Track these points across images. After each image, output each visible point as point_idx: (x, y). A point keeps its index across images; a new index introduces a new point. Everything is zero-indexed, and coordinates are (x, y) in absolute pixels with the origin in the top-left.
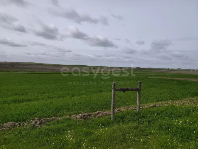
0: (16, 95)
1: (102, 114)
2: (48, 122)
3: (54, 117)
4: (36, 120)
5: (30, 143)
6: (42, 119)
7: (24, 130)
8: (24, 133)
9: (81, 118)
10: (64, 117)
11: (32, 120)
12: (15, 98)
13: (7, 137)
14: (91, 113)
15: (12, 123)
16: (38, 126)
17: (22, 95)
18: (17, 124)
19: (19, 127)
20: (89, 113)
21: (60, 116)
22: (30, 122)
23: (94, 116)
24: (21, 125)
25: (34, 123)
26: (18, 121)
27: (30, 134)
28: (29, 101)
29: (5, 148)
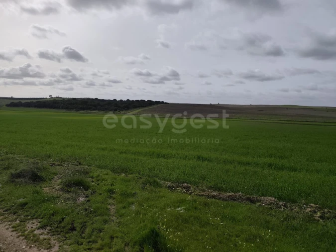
0: (271, 156)
4: (312, 207)
5: (307, 244)
7: (294, 219)
8: (295, 223)
11: (305, 206)
12: (268, 160)
13: (268, 218)
15: (273, 199)
16: (319, 221)
17: (281, 158)
18: (281, 203)
19: (284, 209)
22: (303, 208)
24: (287, 208)
25: (311, 211)
26: (280, 199)
27: (307, 229)
28: (293, 171)
29: (270, 236)
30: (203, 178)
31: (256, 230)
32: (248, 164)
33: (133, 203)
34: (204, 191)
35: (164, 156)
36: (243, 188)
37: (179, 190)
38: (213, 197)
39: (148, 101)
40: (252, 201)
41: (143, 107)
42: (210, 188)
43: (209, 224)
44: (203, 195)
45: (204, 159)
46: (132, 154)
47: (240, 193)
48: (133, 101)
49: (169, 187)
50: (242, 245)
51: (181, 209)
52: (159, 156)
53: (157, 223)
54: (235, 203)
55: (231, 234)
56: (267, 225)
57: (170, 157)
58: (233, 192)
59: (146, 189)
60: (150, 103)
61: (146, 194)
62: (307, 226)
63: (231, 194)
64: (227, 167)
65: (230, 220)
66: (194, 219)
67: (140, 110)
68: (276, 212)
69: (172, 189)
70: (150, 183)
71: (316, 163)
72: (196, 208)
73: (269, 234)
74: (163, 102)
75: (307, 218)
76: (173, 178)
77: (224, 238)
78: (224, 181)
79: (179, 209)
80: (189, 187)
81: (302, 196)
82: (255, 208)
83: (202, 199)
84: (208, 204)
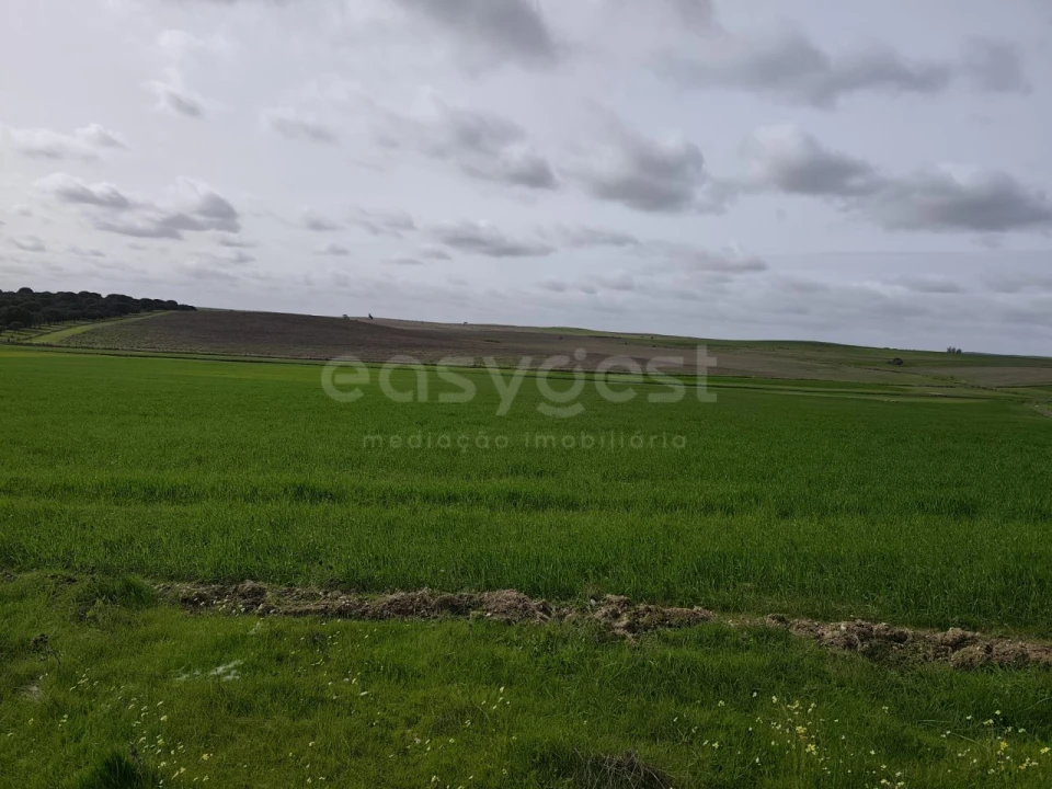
0: (515, 471)
1: (989, 649)
2: (670, 626)
3: (696, 608)
4: (610, 603)
5: (596, 705)
6: (642, 607)
7: (565, 642)
8: (567, 653)
9: (850, 645)
10: (748, 620)
11: (592, 601)
12: (508, 484)
13: (500, 651)
14: (908, 631)
15: (514, 594)
16: (624, 637)
17: (540, 474)
18: (534, 603)
19: (542, 618)
20: (897, 630)
21: (725, 608)
22: (589, 608)
23: (930, 652)
24: (549, 615)
25: (606, 615)
26: (533, 592)
27: (595, 665)
28: (568, 509)
29: (504, 702)
30: (311, 555)
31: (463, 694)
32: (452, 499)
33: (33, 677)
34: (313, 597)
35: (171, 495)
36: (435, 572)
37: (222, 606)
38: (342, 613)
39: (111, 297)
40: (457, 609)
41: (93, 318)
42: (332, 585)
43: (323, 701)
44: (307, 612)
45: (317, 496)
46: (38, 492)
47: (425, 591)
48: (47, 295)
49: (185, 600)
50: (422, 747)
51: (227, 672)
52: (151, 494)
53: (129, 735)
54: (408, 623)
55: (391, 719)
56: (496, 673)
57: (198, 497)
58: (402, 589)
59: (94, 618)
60: (121, 306)
61: (91, 636)
62: (596, 656)
63: (399, 595)
64: (391, 513)
65: (390, 677)
66: (274, 693)
67: (79, 329)
68: (519, 632)
69: (196, 604)
70: (110, 596)
71: (623, 484)
72: (280, 659)
73: (498, 699)
74: (172, 305)
75: (596, 635)
76: (202, 567)
77: (367, 740)
78: (377, 558)
79: (220, 669)
80: (261, 592)
81: (586, 575)
82: (466, 628)
83: (302, 627)
84: (324, 637)
